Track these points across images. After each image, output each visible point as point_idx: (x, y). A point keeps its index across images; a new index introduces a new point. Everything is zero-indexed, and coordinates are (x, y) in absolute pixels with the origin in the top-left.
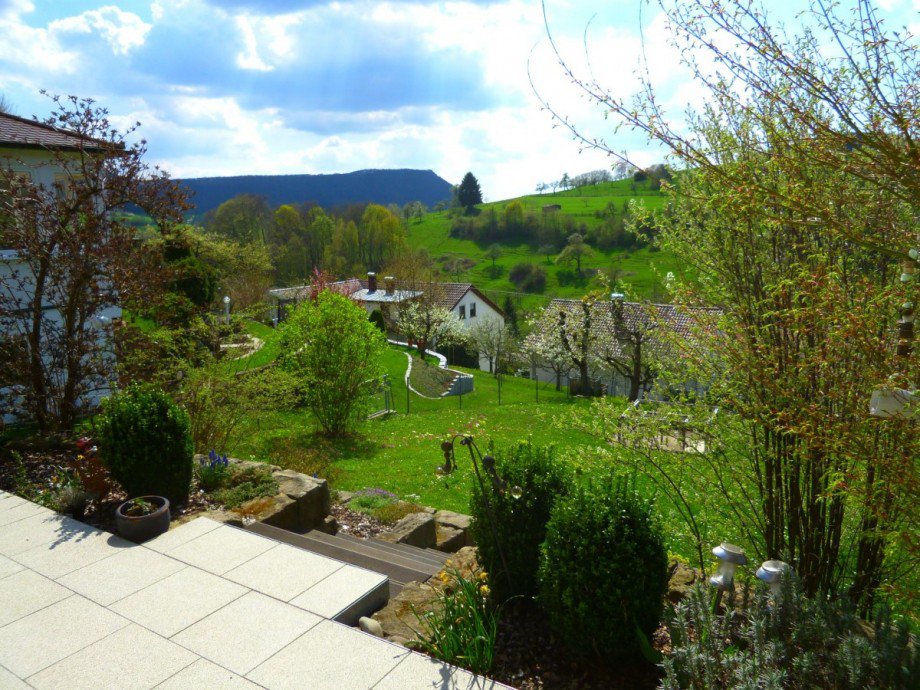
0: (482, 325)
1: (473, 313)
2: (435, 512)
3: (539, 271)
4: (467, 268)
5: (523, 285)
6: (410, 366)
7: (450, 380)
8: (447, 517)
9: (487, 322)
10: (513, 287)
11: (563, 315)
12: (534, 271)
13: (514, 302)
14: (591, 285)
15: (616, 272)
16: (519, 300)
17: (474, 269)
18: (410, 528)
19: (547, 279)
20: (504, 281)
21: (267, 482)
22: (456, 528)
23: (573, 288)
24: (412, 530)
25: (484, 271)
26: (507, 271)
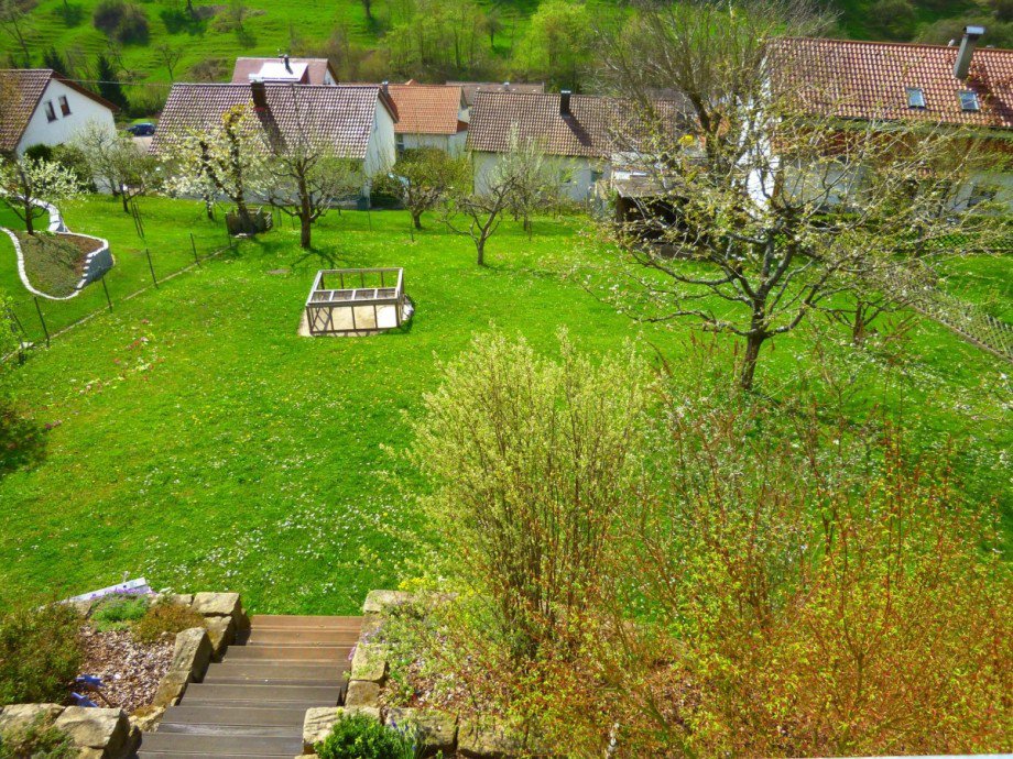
0: (86, 135)
1: (66, 111)
2: (193, 598)
3: (136, 14)
4: (25, 11)
5: (116, 33)
6: (20, 255)
7: (80, 258)
8: (208, 602)
9: (94, 132)
10: (103, 37)
11: (204, 146)
12: (128, 12)
13: (110, 60)
14: (211, 30)
15: (241, 12)
16: (118, 58)
17: (37, 11)
18: (188, 657)
19: (149, 24)
20: (87, 29)
21: (59, 742)
22: (223, 615)
23: (187, 35)
24: (192, 660)
25: (53, 14)
26: (90, 13)
